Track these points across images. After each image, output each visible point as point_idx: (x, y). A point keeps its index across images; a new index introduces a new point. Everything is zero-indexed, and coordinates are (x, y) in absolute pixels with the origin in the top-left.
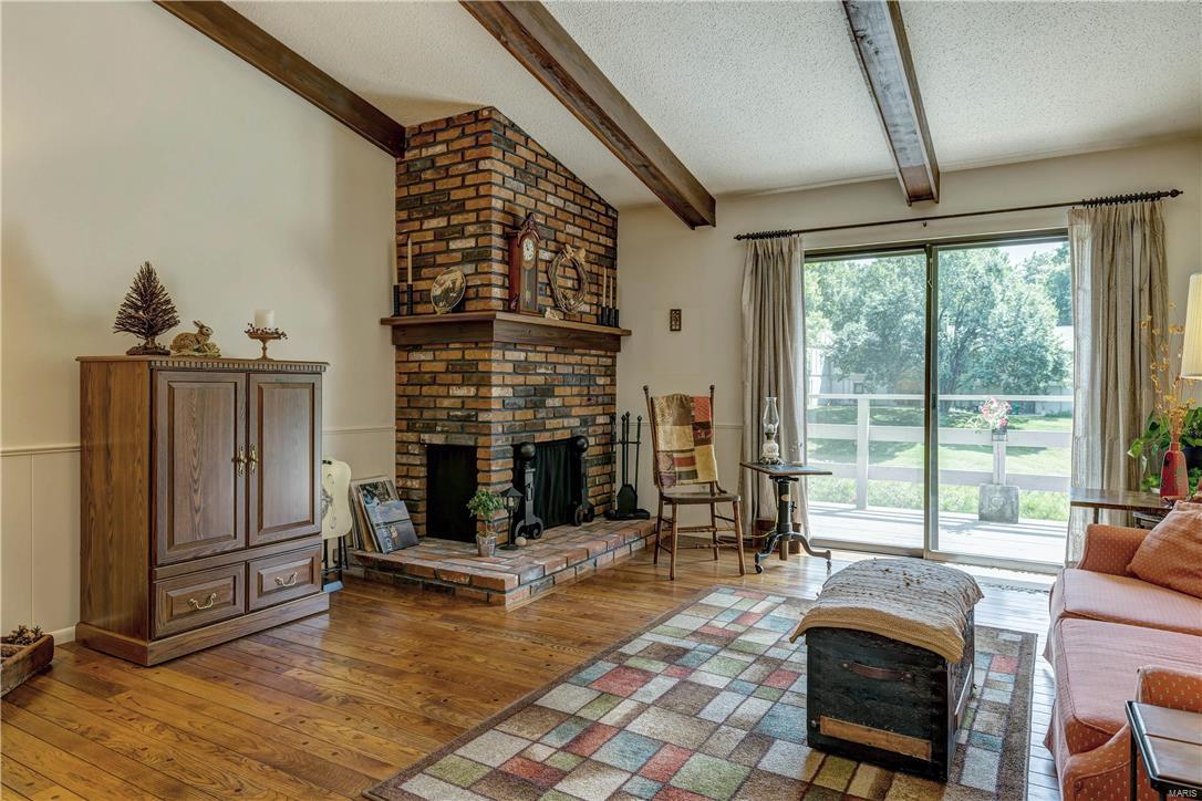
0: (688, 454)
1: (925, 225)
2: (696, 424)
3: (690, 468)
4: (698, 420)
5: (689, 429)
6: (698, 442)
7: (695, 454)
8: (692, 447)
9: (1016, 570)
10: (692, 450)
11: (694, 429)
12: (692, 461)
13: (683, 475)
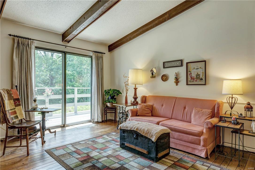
0: (13, 110)
1: (66, 47)
2: (15, 99)
3: (15, 115)
4: (15, 97)
5: (12, 101)
6: (16, 106)
7: (16, 110)
8: (15, 107)
9: (83, 123)
10: (14, 109)
11: (14, 101)
12: (15, 113)
13: (14, 118)
